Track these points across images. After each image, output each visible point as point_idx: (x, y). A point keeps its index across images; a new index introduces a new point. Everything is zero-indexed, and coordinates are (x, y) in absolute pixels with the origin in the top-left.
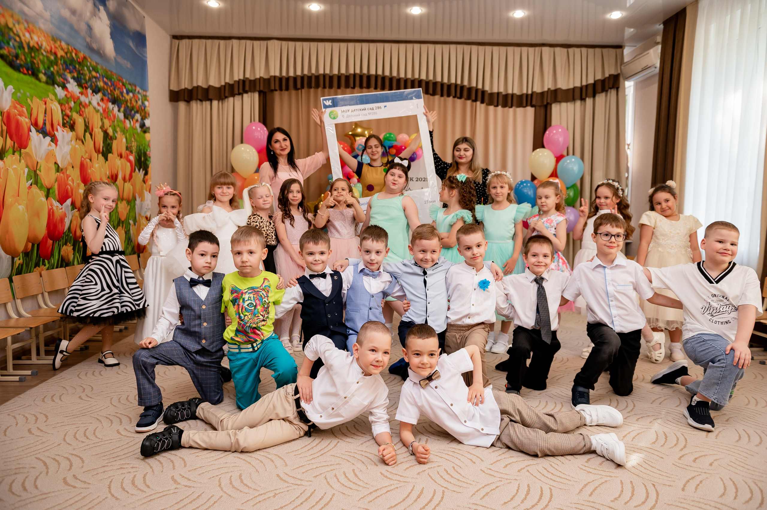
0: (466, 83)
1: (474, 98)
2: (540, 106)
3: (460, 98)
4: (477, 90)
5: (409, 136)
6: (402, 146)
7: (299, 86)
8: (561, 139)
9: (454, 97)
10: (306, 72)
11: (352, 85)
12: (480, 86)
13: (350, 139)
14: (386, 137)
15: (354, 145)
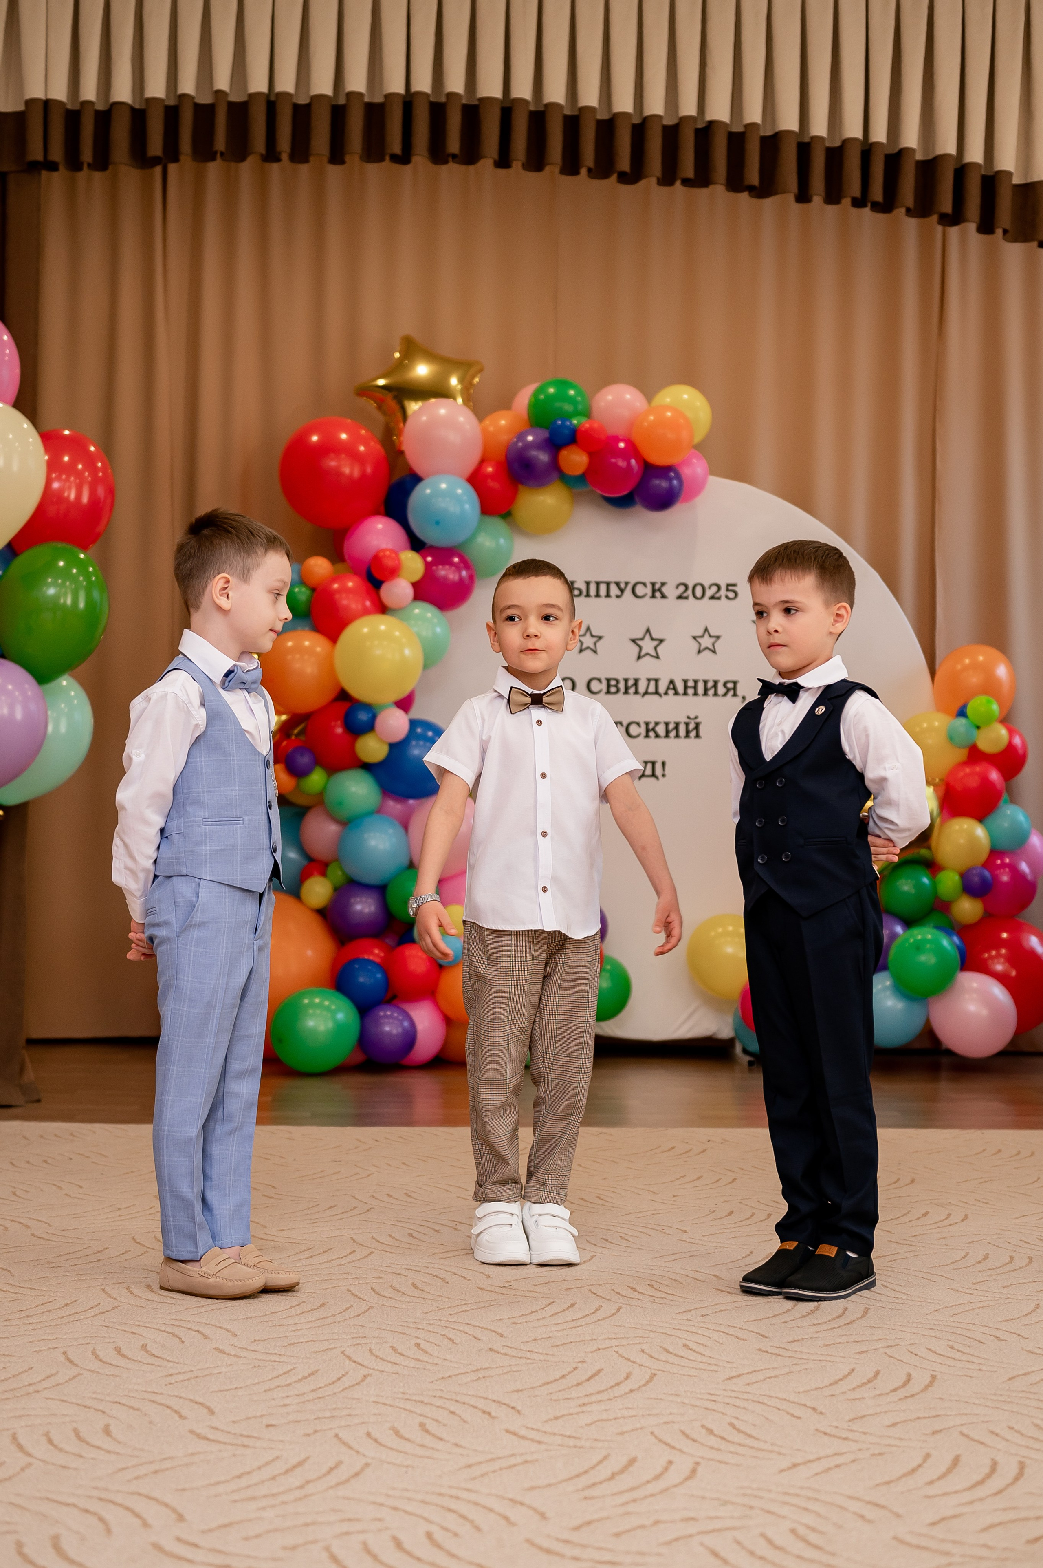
0: (911, 138)
1: (947, 206)
3: (886, 206)
4: (962, 171)
5: (649, 396)
6: (617, 439)
7: (155, 146)
9: (858, 203)
10: (188, 85)
11: (396, 147)
12: (975, 154)
13: (379, 408)
14: (542, 397)
15: (400, 433)
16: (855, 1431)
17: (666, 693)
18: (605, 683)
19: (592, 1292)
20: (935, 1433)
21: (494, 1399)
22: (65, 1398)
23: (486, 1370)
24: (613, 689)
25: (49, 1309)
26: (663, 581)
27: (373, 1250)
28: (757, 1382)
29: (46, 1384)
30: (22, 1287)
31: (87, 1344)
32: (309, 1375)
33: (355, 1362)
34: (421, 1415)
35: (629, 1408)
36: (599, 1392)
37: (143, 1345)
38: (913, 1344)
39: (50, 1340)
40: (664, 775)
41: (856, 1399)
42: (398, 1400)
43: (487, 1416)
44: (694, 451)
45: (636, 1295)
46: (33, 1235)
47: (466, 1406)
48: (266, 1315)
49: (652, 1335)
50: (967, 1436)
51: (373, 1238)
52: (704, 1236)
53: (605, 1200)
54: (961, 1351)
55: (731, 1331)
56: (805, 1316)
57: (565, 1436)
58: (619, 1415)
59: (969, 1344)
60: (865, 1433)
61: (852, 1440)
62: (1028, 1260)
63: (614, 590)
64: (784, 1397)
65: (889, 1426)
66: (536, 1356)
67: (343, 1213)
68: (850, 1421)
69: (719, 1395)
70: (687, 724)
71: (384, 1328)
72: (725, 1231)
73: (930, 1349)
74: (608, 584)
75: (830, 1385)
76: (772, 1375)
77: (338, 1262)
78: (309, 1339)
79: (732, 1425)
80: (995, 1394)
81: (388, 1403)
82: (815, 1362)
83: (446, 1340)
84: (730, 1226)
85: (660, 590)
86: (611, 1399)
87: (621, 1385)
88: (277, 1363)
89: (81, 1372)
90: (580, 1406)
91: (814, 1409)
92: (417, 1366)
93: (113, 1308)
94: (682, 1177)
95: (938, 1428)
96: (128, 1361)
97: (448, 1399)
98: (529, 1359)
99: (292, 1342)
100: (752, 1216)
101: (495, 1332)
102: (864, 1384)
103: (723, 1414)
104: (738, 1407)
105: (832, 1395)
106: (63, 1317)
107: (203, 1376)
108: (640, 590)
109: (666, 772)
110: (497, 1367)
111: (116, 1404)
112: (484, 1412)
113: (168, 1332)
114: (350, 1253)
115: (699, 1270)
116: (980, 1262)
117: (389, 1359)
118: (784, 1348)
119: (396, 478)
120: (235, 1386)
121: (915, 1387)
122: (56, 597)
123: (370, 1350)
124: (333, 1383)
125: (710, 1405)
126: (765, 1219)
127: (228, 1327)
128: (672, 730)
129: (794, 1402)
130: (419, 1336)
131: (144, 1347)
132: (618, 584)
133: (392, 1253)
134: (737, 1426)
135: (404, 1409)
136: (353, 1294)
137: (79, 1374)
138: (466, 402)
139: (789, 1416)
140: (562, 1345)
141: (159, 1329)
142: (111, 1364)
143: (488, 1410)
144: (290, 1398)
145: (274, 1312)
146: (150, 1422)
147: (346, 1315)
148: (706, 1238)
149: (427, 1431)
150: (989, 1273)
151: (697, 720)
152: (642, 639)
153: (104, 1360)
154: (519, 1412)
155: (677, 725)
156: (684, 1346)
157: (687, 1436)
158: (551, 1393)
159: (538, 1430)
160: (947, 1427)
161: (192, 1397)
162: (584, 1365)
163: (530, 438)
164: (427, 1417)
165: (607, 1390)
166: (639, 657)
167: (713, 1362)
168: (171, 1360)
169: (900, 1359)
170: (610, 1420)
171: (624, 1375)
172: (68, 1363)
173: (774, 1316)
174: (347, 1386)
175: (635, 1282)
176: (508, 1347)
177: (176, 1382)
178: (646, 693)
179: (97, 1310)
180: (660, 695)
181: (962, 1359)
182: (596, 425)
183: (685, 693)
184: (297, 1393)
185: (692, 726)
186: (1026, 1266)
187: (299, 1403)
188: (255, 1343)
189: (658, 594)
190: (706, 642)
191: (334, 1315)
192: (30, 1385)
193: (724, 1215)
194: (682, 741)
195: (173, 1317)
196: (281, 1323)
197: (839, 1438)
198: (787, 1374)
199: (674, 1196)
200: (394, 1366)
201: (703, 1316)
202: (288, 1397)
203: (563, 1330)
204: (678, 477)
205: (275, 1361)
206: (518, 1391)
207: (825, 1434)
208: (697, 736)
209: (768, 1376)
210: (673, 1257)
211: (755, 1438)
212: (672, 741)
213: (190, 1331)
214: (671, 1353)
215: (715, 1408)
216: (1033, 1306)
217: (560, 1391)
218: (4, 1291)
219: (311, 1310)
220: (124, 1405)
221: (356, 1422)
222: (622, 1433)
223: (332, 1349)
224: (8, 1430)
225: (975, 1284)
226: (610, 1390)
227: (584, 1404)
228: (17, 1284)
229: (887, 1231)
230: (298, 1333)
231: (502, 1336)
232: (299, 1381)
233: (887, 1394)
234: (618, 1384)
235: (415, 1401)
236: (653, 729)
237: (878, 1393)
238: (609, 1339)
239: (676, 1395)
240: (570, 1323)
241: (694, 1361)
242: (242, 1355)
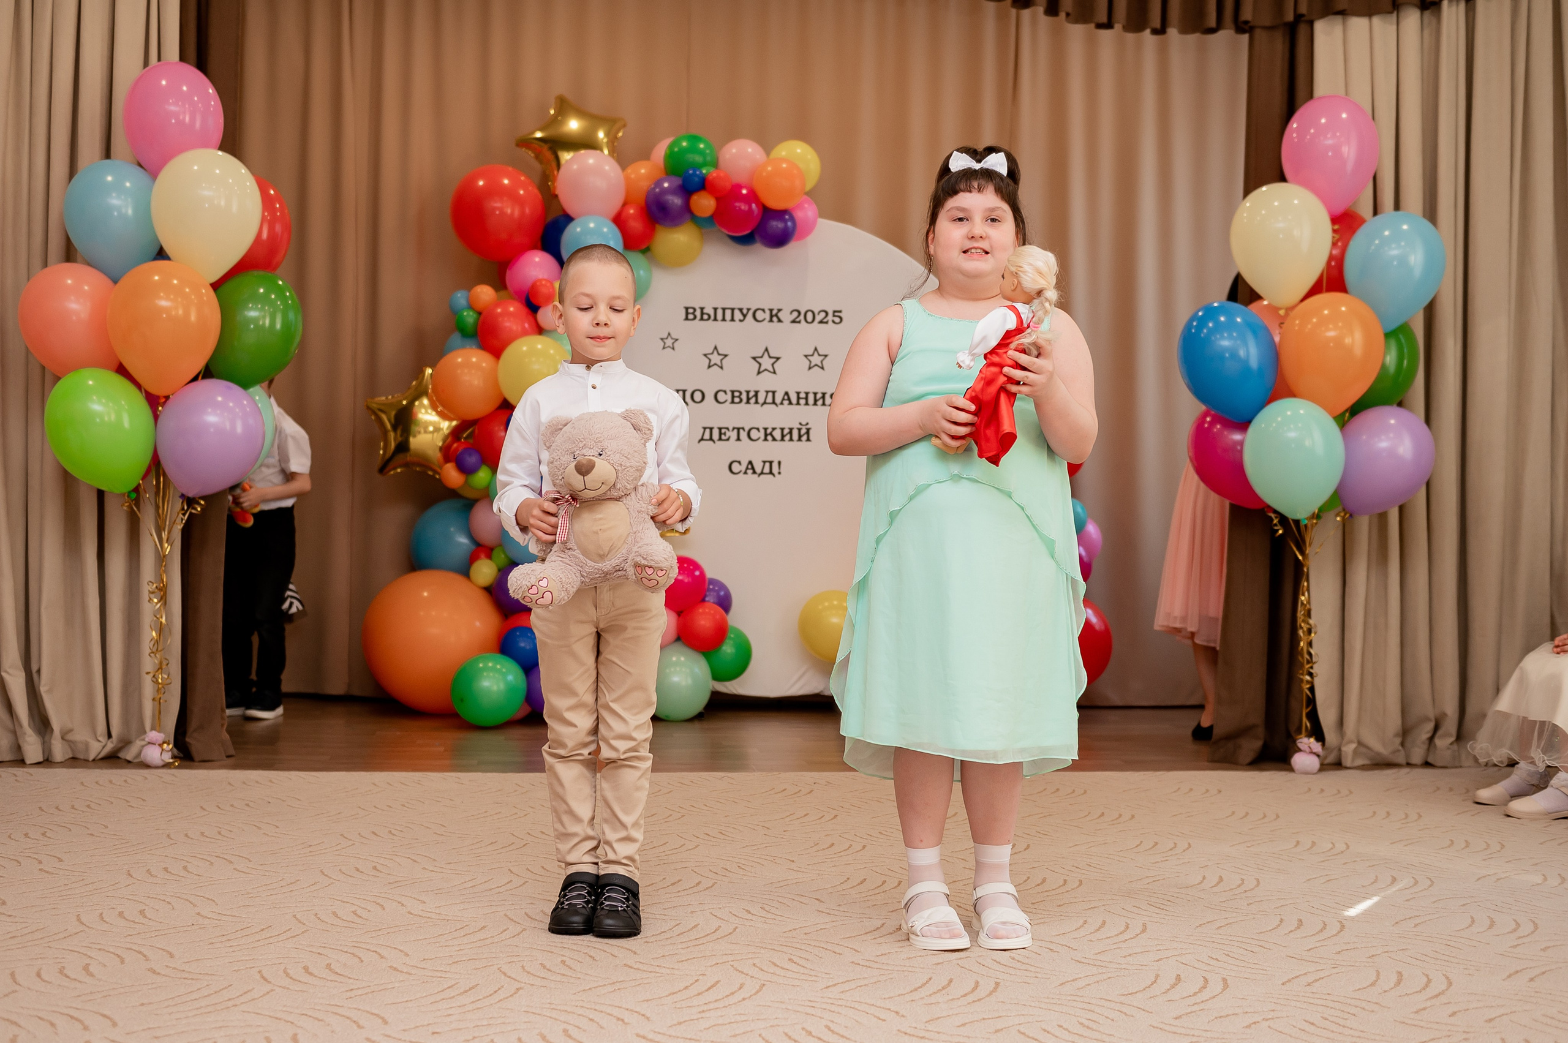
2: (1270, 28)
5: (768, 150)
6: (739, 187)
8: (1349, 151)
13: (537, 157)
14: (676, 149)
15: (554, 179)
16: (931, 1031)
17: (782, 403)
18: (730, 394)
19: (712, 914)
20: (997, 1031)
21: (627, 1008)
22: (259, 1012)
23: (621, 983)
24: (737, 400)
25: (247, 934)
26: (780, 308)
27: (528, 880)
28: (849, 990)
29: (243, 999)
30: (225, 915)
31: (280, 964)
32: (470, 989)
33: (510, 977)
34: (564, 1022)
35: (741, 1014)
36: (716, 1001)
37: (328, 964)
38: (981, 956)
39: (246, 960)
40: (779, 473)
41: (932, 1004)
42: (545, 1010)
43: (620, 1022)
44: (806, 197)
45: (749, 916)
46: (235, 869)
47: (603, 1014)
48: (434, 937)
49: (762, 951)
50: (1023, 1034)
51: (528, 869)
52: (808, 865)
53: (726, 835)
54: (1021, 962)
55: (829, 947)
56: (892, 934)
57: (687, 1039)
58: (733, 1021)
59: (1027, 955)
60: (939, 1033)
61: (928, 1039)
62: (1078, 883)
63: (738, 315)
64: (872, 1003)
65: (958, 1026)
66: (663, 971)
67: (503, 848)
68: (926, 1022)
69: (818, 1002)
70: (799, 430)
71: (535, 947)
72: (826, 860)
73: (995, 961)
74: (733, 310)
75: (911, 992)
76: (863, 984)
77: (497, 890)
78: (471, 958)
79: (827, 1027)
80: (1048, 998)
81: (537, 1012)
82: (899, 972)
83: (588, 957)
84: (831, 856)
85: (776, 315)
86: (726, 1007)
87: (735, 994)
88: (442, 979)
89: (274, 988)
90: (700, 1012)
91: (897, 1013)
92: (562, 980)
93: (303, 932)
94: (791, 815)
95: (1000, 1028)
96: (314, 978)
97: (588, 1008)
98: (658, 973)
99: (456, 960)
100: (849, 847)
101: (630, 950)
102: (939, 991)
103: (820, 1018)
104: (834, 1012)
105: (912, 1001)
106: (259, 940)
107: (379, 991)
108: (760, 315)
109: (782, 470)
110: (630, 980)
111: (303, 1016)
112: (618, 1019)
113: (350, 953)
114: (508, 883)
115: (803, 894)
116: (1038, 885)
117: (538, 974)
118: (873, 961)
119: (550, 218)
120: (406, 999)
121: (981, 992)
122: (255, 320)
123: (523, 967)
124: (490, 995)
125: (809, 1010)
126: (861, 850)
127: (402, 948)
128: (787, 434)
129: (880, 1007)
130: (564, 954)
131: (328, 966)
132: (741, 310)
133: (544, 882)
134: (832, 1029)
135: (550, 1017)
136: (509, 918)
137: (272, 990)
138: (611, 153)
139: (876, 1019)
140: (686, 960)
141: (341, 950)
142: (300, 981)
143: (622, 1017)
144: (453, 1009)
145: (441, 935)
146: (332, 1032)
147: (503, 936)
148: (810, 867)
149: (570, 1036)
150: (1046, 894)
151: (808, 427)
152: (762, 357)
153: (294, 977)
154: (648, 1018)
155: (791, 430)
156: (789, 960)
157: (790, 1037)
158: (676, 1002)
159: (664, 1034)
160: (1007, 1026)
161: (369, 1010)
162: (704, 977)
163: (666, 185)
164: (570, 1024)
165: (723, 998)
166: (759, 373)
167: (813, 973)
168: (351, 977)
169: (970, 969)
170: (726, 1024)
171: (738, 986)
172: (262, 981)
173: (866, 933)
174: (502, 998)
175: (749, 905)
176: (641, 963)
177: (356, 996)
178: (765, 403)
179: (289, 934)
180: (776, 405)
181: (1021, 968)
182: (722, 175)
183: (798, 403)
184: (459, 1004)
185: (803, 431)
186: (1077, 888)
187: (460, 1013)
188: (425, 961)
189: (775, 319)
190: (816, 360)
191: (492, 937)
192: (230, 1000)
193: (827, 846)
194: (795, 444)
195: (355, 940)
196: (447, 944)
197: (917, 1037)
198: (875, 983)
199: (785, 831)
200: (543, 980)
201: (806, 934)
202: (451, 1008)
203: (688, 947)
204: (792, 219)
205: (441, 977)
206: (647, 1001)
207: (906, 1033)
208: (808, 440)
209: (859, 985)
210: (782, 884)
211: (846, 1038)
212: (787, 443)
213: (369, 952)
214: (778, 966)
215: (814, 1013)
216: (1081, 922)
217: (683, 1000)
218: (208, 918)
219: (473, 933)
220: (310, 1016)
221: (509, 1029)
222: (735, 1036)
223: (490, 966)
224: (209, 1039)
225: (1034, 904)
226: (725, 999)
227: (703, 1011)
228: (220, 912)
229: (962, 859)
230: (461, 953)
231: (635, 953)
232: (461, 994)
233: (959, 999)
234: (733, 993)
235: (560, 1010)
236: (771, 434)
237: (951, 998)
238: (726, 954)
239: (781, 1002)
240: (693, 941)
241: (797, 973)
242: (413, 972)
